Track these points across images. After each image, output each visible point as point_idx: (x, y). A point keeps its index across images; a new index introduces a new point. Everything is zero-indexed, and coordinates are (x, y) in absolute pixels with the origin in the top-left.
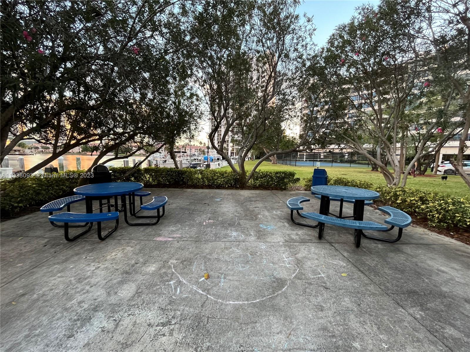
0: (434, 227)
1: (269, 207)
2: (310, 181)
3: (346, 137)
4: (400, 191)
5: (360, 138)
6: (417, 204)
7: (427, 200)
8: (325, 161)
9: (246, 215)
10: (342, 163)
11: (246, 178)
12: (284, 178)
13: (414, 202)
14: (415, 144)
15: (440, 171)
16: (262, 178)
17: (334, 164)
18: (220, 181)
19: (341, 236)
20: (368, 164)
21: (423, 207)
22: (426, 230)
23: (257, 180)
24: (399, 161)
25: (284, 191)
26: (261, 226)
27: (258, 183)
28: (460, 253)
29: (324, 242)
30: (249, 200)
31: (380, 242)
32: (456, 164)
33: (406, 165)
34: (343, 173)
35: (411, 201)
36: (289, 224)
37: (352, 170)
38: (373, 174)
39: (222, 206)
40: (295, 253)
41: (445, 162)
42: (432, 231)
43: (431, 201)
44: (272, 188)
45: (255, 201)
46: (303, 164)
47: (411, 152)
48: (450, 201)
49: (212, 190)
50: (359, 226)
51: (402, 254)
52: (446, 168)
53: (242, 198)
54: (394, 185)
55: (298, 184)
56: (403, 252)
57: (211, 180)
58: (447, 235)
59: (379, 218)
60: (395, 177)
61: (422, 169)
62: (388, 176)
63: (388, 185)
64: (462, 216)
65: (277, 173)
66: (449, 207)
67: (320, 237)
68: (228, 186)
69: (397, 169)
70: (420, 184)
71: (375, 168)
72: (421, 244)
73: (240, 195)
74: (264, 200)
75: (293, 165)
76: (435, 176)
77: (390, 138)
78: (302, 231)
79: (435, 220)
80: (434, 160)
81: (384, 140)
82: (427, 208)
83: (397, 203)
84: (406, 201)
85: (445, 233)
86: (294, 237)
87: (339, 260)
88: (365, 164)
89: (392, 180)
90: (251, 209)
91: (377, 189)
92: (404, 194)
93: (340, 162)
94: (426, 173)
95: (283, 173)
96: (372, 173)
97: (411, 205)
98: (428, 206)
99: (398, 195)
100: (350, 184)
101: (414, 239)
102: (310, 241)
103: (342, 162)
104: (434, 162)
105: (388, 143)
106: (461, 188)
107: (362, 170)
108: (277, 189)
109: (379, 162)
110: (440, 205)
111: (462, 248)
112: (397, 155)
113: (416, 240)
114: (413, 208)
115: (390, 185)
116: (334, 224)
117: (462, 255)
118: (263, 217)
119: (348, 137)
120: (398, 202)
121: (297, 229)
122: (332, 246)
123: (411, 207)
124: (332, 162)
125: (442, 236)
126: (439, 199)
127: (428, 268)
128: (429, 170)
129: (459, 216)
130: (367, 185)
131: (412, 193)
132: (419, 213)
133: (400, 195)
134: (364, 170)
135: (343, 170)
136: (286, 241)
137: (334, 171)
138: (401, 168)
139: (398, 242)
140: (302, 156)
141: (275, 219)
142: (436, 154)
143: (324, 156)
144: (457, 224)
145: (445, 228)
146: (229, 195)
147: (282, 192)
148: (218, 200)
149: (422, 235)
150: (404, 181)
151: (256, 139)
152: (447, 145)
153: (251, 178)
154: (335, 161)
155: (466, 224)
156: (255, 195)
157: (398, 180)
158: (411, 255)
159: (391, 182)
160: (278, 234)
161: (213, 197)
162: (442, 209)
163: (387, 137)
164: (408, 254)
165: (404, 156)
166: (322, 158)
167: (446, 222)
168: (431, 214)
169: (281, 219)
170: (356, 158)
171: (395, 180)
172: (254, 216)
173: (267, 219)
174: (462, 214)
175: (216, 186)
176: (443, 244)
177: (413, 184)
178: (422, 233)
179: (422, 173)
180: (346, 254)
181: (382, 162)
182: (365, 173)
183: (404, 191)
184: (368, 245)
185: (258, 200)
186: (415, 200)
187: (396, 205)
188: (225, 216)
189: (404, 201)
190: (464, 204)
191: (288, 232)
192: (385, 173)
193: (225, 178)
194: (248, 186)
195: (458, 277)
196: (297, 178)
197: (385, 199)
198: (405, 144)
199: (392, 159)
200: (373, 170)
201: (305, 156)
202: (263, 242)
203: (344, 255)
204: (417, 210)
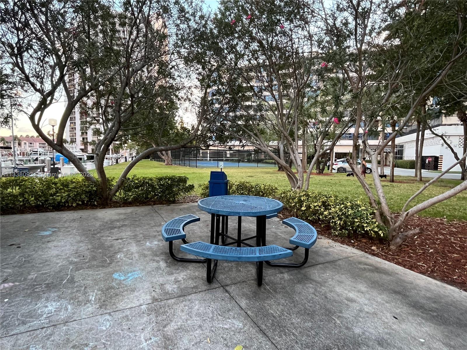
0: (337, 236)
1: (141, 235)
2: (207, 188)
3: (247, 131)
4: (303, 196)
5: (262, 132)
6: (320, 210)
7: (329, 205)
8: (232, 160)
9: (94, 258)
10: (249, 162)
11: (110, 189)
12: (170, 187)
13: (318, 208)
14: (314, 142)
15: (334, 170)
16: (137, 187)
17: (241, 164)
18: (61, 197)
19: (240, 271)
20: (275, 164)
21: (326, 213)
22: (330, 241)
23: (129, 190)
24: (301, 160)
25: (172, 206)
26: (116, 276)
27: (131, 195)
28: (362, 267)
29: (217, 286)
30: (110, 226)
31: (287, 270)
32: (352, 162)
33: (307, 163)
34: (249, 174)
35: (315, 207)
36: (167, 262)
37: (259, 170)
38: (280, 174)
39: (50, 245)
40: (165, 323)
41: (338, 160)
42: (335, 241)
43: (333, 205)
44: (154, 202)
45: (119, 227)
46: (205, 165)
47: (311, 150)
48: (349, 204)
49: (43, 214)
50: (258, 257)
51: (311, 283)
52: (339, 166)
53: (98, 224)
54: (298, 188)
55: (193, 193)
56: (311, 280)
57: (40, 197)
58: (349, 244)
59: (285, 232)
60: (298, 178)
61: (321, 167)
62: (291, 177)
63: (293, 189)
64: (360, 222)
65: (160, 179)
66: (348, 211)
67: (210, 279)
68: (78, 204)
69: (300, 169)
70: (320, 184)
71: (281, 168)
72: (327, 262)
73: (96, 219)
74: (137, 223)
75: (193, 167)
76: (331, 175)
77: (292, 134)
78: (185, 273)
79: (337, 228)
80: (330, 158)
81: (286, 135)
82: (330, 214)
83: (302, 211)
84: (310, 207)
85: (346, 241)
86: (169, 288)
87: (234, 318)
88: (272, 163)
89: (295, 182)
90: (108, 244)
91: (281, 194)
92: (308, 199)
93: (247, 162)
94: (324, 172)
95: (170, 178)
96: (278, 174)
97: (315, 212)
98: (331, 211)
99: (303, 201)
100: (253, 189)
101: (320, 256)
102: (195, 290)
103: (249, 161)
104: (330, 160)
105: (290, 139)
106: (352, 186)
107: (269, 170)
108: (161, 203)
109: (283, 162)
110: (341, 210)
111: (363, 259)
112: (299, 153)
113: (323, 257)
114: (317, 215)
115: (294, 188)
117: (365, 269)
118: (125, 256)
119: (249, 130)
120: (303, 208)
121: (177, 269)
122: (227, 291)
123: (315, 214)
124: (239, 161)
125: (345, 246)
126: (340, 203)
127: (337, 298)
128: (326, 168)
129: (358, 222)
130: (272, 190)
131: (315, 197)
132: (322, 221)
133: (304, 201)
134: (271, 170)
135: (250, 170)
136: (155, 300)
137: (240, 172)
138: (304, 168)
139: (306, 265)
140: (205, 155)
141: (145, 256)
142: (330, 152)
143: (231, 154)
144: (356, 230)
145: (346, 236)
146: (74, 220)
147: (169, 207)
148: (47, 233)
149: (327, 248)
150: (307, 183)
151: (120, 127)
152: (338, 143)
153: (119, 188)
154: (242, 160)
155: (364, 230)
156: (122, 217)
157: (301, 182)
158: (319, 283)
159: (295, 184)
160: (143, 288)
161: (38, 229)
162: (343, 214)
163: (289, 133)
164: (316, 281)
165: (306, 155)
166: (228, 157)
167: (347, 230)
168: (333, 221)
169: (156, 255)
170: (262, 157)
171: (299, 182)
172: (108, 258)
173: (132, 259)
174: (360, 219)
175: (53, 206)
176: (347, 258)
177: (315, 184)
178: (327, 245)
179: (321, 172)
180: (243, 303)
181: (286, 162)
182: (271, 173)
183: (308, 195)
184: (273, 278)
185: (125, 225)
186: (318, 205)
187: (301, 213)
188: (48, 267)
189: (308, 207)
190: (361, 207)
191: (161, 280)
192: (289, 175)
193: (71, 190)
194: (114, 202)
195: (366, 305)
196: (190, 185)
197: (290, 207)
198: (306, 142)
199: (295, 157)
200: (279, 170)
201: (208, 155)
202: (110, 314)
203: (241, 305)
204: (321, 217)
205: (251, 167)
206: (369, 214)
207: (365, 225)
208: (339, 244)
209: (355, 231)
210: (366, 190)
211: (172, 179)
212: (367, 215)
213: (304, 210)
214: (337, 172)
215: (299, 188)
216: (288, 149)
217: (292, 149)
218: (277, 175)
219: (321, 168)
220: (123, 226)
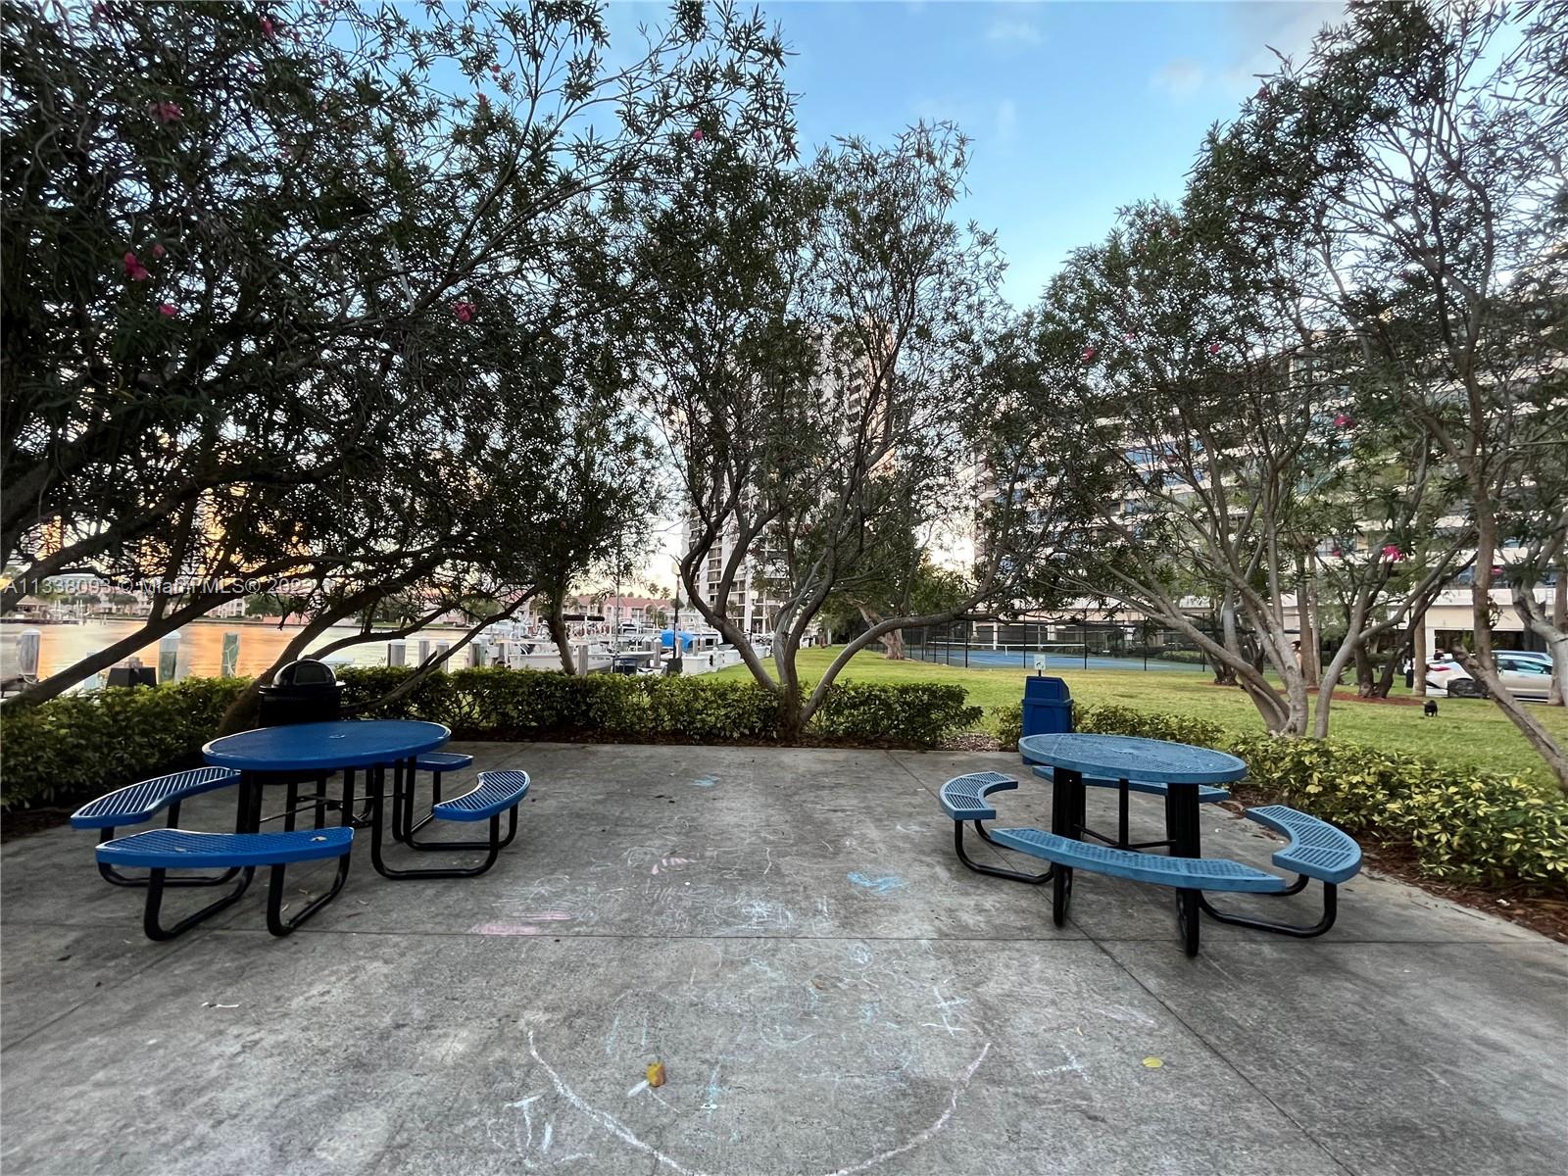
0: (1441, 880)
1: (880, 809)
2: (1015, 717)
3: (1123, 576)
4: (1311, 752)
5: (1166, 577)
6: (1373, 796)
7: (1402, 784)
8: (1063, 650)
9: (802, 839)
10: (1117, 656)
11: (801, 708)
12: (927, 708)
13: (1362, 790)
14: (1342, 599)
15: (1435, 687)
16: (854, 706)
18: (713, 718)
19: (1131, 916)
20: (1203, 662)
21: (1394, 807)
22: (1416, 891)
23: (839, 713)
25: (931, 755)
26: (853, 877)
27: (842, 723)
28: (1541, 975)
29: (1076, 936)
30: (813, 783)
31: (1268, 937)
32: (1475, 662)
34: (1121, 690)
35: (1353, 786)
36: (950, 870)
37: (1152, 679)
38: (1222, 694)
39: (719, 804)
40: (976, 978)
42: (1437, 893)
43: (1417, 786)
44: (890, 741)
45: (832, 788)
46: (988, 661)
47: (1335, 623)
48: (1477, 785)
49: (687, 747)
50: (1187, 878)
51: (1347, 980)
52: (1450, 677)
53: (789, 777)
54: (1290, 730)
55: (975, 730)
56: (1348, 972)
57: (682, 714)
58: (1490, 907)
59: (1255, 848)
60: (1290, 705)
61: (1377, 677)
62: (1266, 700)
63: (1273, 732)
64: (1526, 841)
65: (904, 690)
66: (1477, 807)
67: (1061, 917)
68: (742, 734)
69: (1294, 679)
70: (1375, 730)
71: (1225, 675)
72: (1404, 942)
73: (782, 766)
74: (864, 783)
75: (957, 664)
77: (1259, 580)
78: (995, 898)
79: (1440, 855)
80: (1411, 649)
81: (1242, 586)
82: (1409, 810)
83: (1309, 795)
84: (1336, 788)
85: (1480, 900)
86: (969, 918)
87: (1132, 1005)
88: (1193, 661)
89: (1281, 714)
90: (819, 816)
91: (1236, 745)
92: (1326, 763)
93: (1109, 655)
94: (1391, 692)
95: (925, 690)
96: (1216, 691)
97: (1354, 803)
98: (1411, 803)
99: (1308, 768)
100: (1147, 728)
101: (1382, 923)
102: (1026, 933)
103: (1116, 652)
105: (1257, 597)
107: (1183, 680)
108: (905, 746)
109: (1235, 658)
110: (1449, 801)
111: (1546, 957)
112: (1287, 632)
113: (1388, 926)
114: (1364, 812)
115: (1278, 731)
116: (1102, 869)
117: (1551, 983)
118: (860, 844)
119: (1126, 574)
120: (1312, 789)
121: (978, 888)
122: (1104, 951)
123: (1356, 809)
124: (1086, 652)
125: (1474, 912)
126: (1443, 781)
127: (1439, 1030)
129: (1517, 841)
130: (1204, 730)
131: (1353, 760)
132: (1384, 830)
133: (1313, 767)
134: (1192, 681)
135: (1124, 679)
136: (943, 935)
137: (1093, 684)
138: (1309, 676)
139: (1326, 936)
140: (985, 635)
141: (900, 851)
142: (1411, 629)
143: (1058, 633)
144: (1514, 867)
145: (1477, 884)
146: (742, 765)
147: (923, 757)
148: (706, 783)
149: (1404, 907)
150: (1320, 718)
151: (835, 578)
152: (1440, 600)
153: (817, 706)
154: (1094, 649)
155: (1543, 869)
156: (830, 767)
157: (1300, 714)
158: (1376, 985)
159: (1278, 720)
160: (913, 909)
161: (687, 773)
162: (1455, 814)
163: (1251, 577)
164: (1365, 980)
165: (1315, 636)
166: (1051, 642)
167: (1476, 863)
168: (1424, 832)
169: (923, 853)
170: (1159, 641)
171: (1291, 714)
172: (829, 842)
173: (875, 852)
174: (1525, 834)
175: (701, 735)
176: (1483, 943)
177: (1353, 727)
178: (1404, 900)
179: (1378, 692)
180: (1152, 983)
181: (1244, 655)
182: (1193, 690)
183: (1327, 753)
184: (1226, 948)
185: (843, 785)
186: (1363, 783)
187: (1307, 802)
188: (729, 843)
189: (1330, 787)
190: (1524, 799)
191: (947, 902)
192: (1256, 693)
193: (729, 705)
194: (809, 736)
195: (1548, 1067)
196: (973, 709)
197: (1268, 782)
198: (1310, 598)
199: (1273, 644)
200: (1219, 681)
201: (995, 635)
202: (862, 940)
203: (1146, 984)
204: (1376, 818)
205: (1125, 671)
206: (1558, 822)
207: (1547, 854)
208: (1451, 904)
209: (1511, 872)
210: (1543, 747)
211: (930, 690)
212: (1551, 822)
213: (1316, 795)
214: (1449, 696)
215: (1293, 730)
216: (1247, 620)
217: (1263, 620)
218: (1215, 695)
219: (1376, 680)
220: (837, 785)
